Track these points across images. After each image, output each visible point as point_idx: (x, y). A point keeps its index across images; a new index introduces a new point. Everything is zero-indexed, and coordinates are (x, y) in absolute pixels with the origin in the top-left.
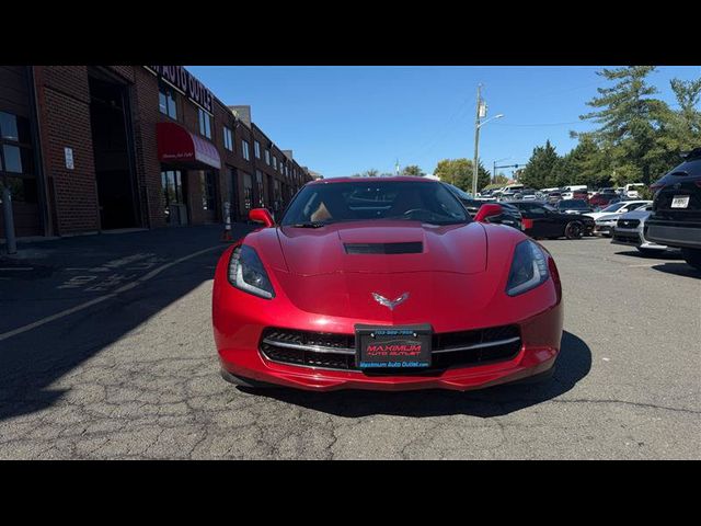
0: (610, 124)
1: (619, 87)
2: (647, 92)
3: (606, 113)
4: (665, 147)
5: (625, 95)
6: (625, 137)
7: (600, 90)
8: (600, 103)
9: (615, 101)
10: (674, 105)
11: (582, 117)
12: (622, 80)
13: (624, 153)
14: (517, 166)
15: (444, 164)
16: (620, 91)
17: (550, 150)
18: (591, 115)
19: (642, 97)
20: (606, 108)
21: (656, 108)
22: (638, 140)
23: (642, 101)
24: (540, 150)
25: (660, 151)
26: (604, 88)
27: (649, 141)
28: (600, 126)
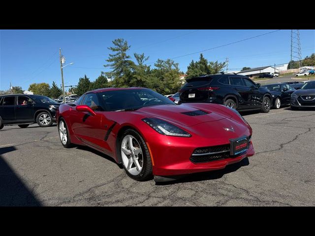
0: (116, 69)
1: (117, 54)
2: (127, 57)
3: (114, 65)
4: (136, 79)
5: (120, 58)
6: (122, 74)
7: (110, 55)
8: (111, 60)
9: (117, 60)
10: (136, 63)
11: (105, 66)
12: (118, 52)
13: (123, 81)
14: (71, 86)
15: (34, 85)
16: (118, 56)
17: (87, 80)
18: (108, 65)
19: (126, 59)
20: (113, 62)
21: (131, 64)
22: (127, 76)
23: (126, 61)
24: (82, 79)
25: (135, 80)
26: (111, 54)
27: (131, 76)
28: (113, 70)
